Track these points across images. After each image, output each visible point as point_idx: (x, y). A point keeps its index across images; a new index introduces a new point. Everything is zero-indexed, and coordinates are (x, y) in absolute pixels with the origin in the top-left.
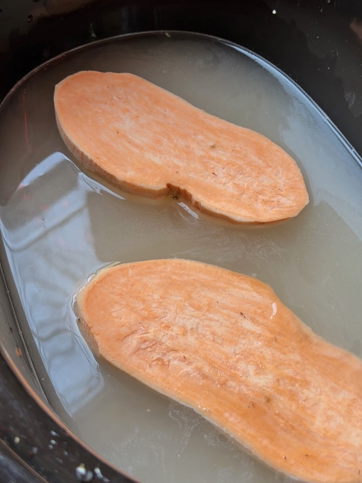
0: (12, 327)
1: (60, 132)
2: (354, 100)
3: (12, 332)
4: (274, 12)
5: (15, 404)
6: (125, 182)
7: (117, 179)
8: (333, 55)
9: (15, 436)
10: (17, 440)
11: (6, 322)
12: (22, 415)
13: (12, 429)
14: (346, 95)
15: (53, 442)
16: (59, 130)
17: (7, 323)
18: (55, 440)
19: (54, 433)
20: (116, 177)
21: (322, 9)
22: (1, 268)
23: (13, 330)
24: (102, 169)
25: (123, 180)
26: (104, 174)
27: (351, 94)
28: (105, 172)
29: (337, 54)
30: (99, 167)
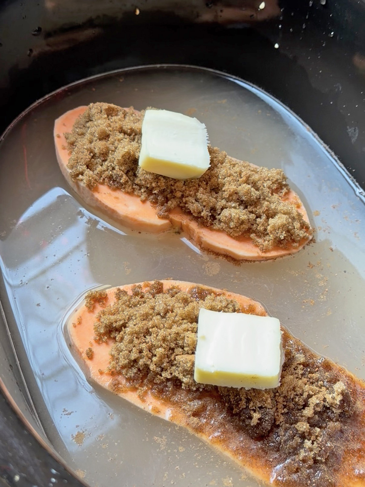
0: (11, 364)
1: (61, 167)
2: (357, 135)
3: (12, 370)
4: (277, 46)
5: (15, 442)
6: (126, 217)
7: (119, 214)
8: (336, 90)
9: (15, 474)
10: (17, 478)
11: (5, 359)
12: (22, 453)
13: (12, 467)
14: (349, 130)
15: (53, 480)
16: (60, 165)
17: (7, 360)
18: (55, 478)
19: (54, 471)
20: (118, 211)
21: (324, 43)
22: (1, 305)
23: (13, 367)
24: (103, 204)
25: (125, 214)
26: (106, 209)
27: (354, 128)
28: (106, 207)
29: (339, 88)
30: (100, 201)
